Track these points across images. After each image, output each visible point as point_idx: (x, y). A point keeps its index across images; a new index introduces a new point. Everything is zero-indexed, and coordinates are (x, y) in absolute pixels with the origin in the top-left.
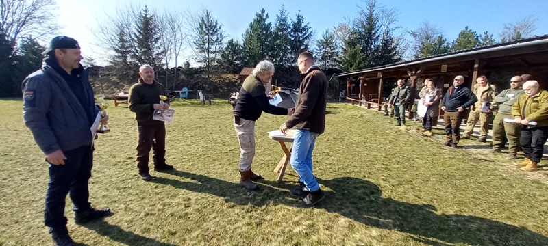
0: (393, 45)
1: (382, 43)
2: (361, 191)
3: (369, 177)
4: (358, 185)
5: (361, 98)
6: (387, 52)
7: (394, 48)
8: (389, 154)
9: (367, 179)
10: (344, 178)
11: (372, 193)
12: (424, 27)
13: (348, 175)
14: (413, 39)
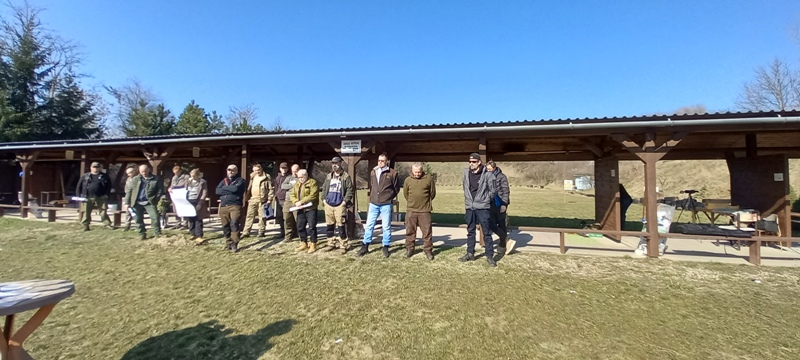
0: (82, 104)
1: (59, 96)
2: (194, 345)
3: (183, 323)
4: (181, 340)
5: (26, 200)
6: (70, 115)
7: (84, 110)
8: (176, 283)
9: (184, 327)
10: (143, 344)
11: (212, 338)
12: (133, 86)
13: (145, 338)
14: (114, 100)
